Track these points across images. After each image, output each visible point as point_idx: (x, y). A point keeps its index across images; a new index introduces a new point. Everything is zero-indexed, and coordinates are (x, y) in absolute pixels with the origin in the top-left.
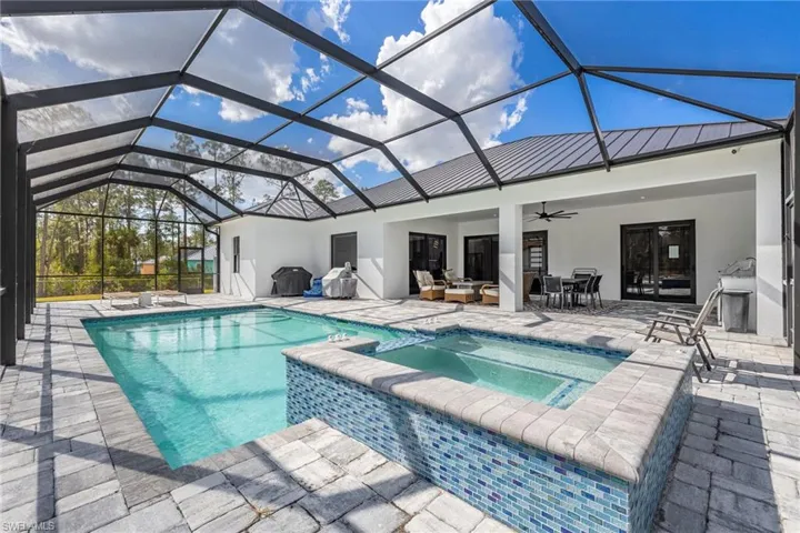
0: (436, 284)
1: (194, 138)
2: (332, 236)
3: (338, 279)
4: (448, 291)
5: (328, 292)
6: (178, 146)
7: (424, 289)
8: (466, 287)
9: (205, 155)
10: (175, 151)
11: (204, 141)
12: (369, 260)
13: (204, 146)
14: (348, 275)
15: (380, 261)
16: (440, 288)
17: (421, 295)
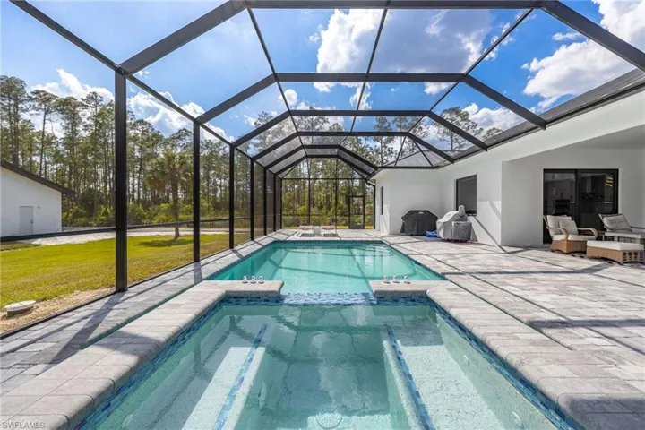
0: (580, 233)
1: (387, 118)
2: (457, 181)
3: (450, 222)
4: (591, 244)
5: (441, 234)
6: (378, 126)
7: (557, 238)
8: (631, 240)
9: (395, 128)
10: (377, 130)
11: (393, 118)
12: (488, 203)
13: (394, 122)
14: (462, 218)
15: (498, 204)
16: (582, 238)
17: (553, 246)
